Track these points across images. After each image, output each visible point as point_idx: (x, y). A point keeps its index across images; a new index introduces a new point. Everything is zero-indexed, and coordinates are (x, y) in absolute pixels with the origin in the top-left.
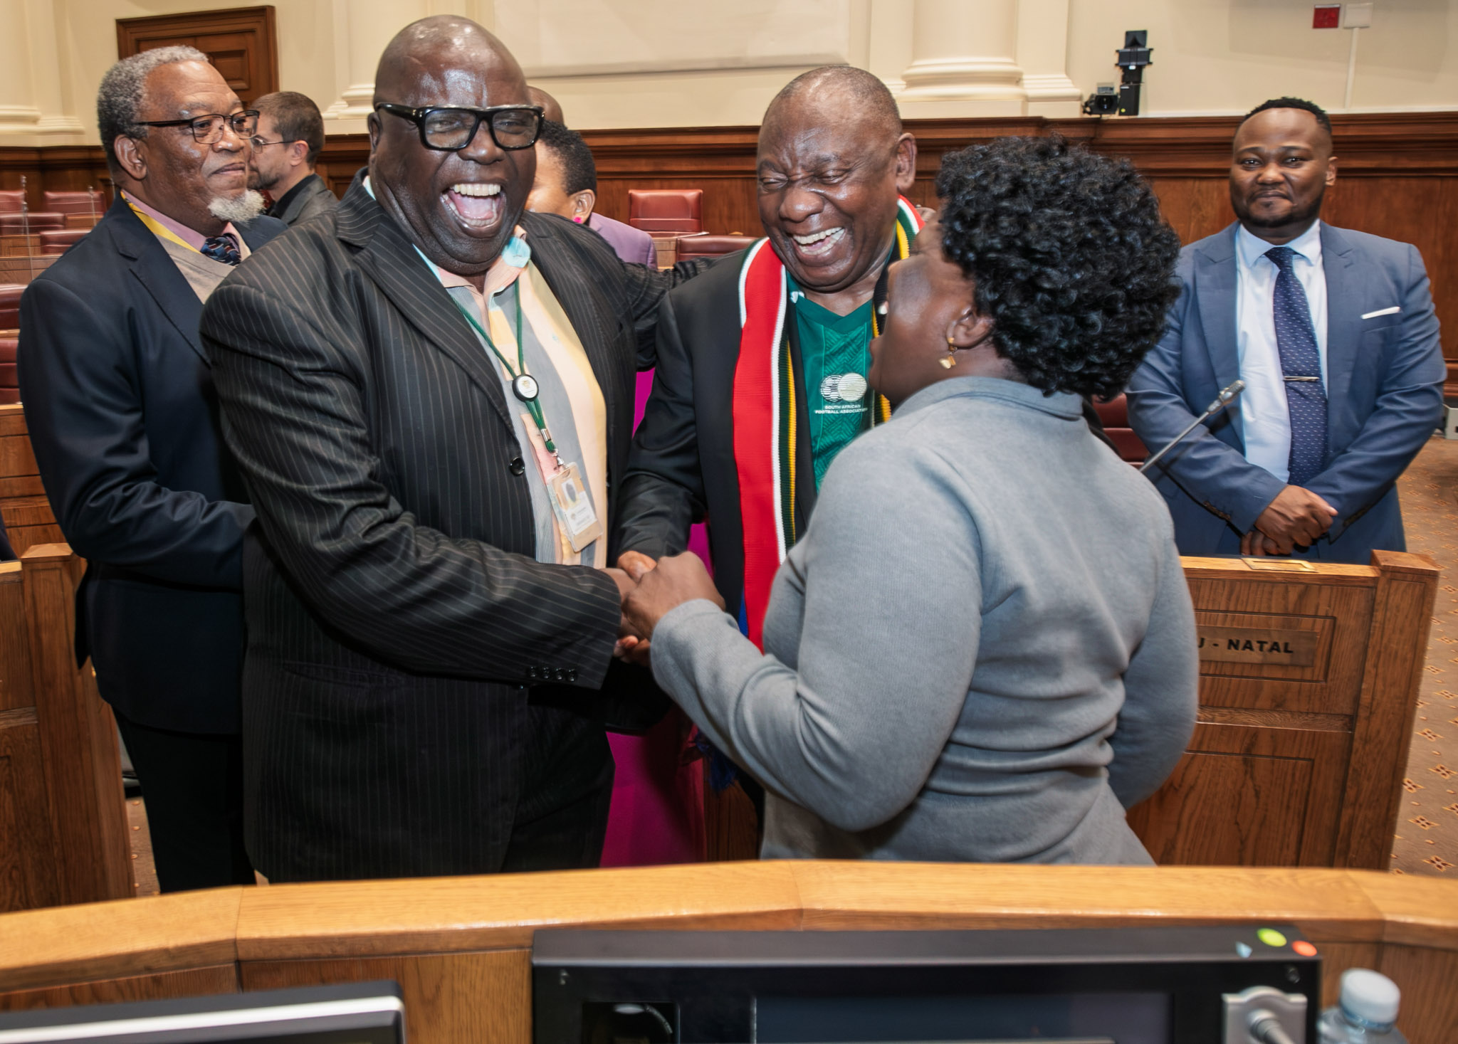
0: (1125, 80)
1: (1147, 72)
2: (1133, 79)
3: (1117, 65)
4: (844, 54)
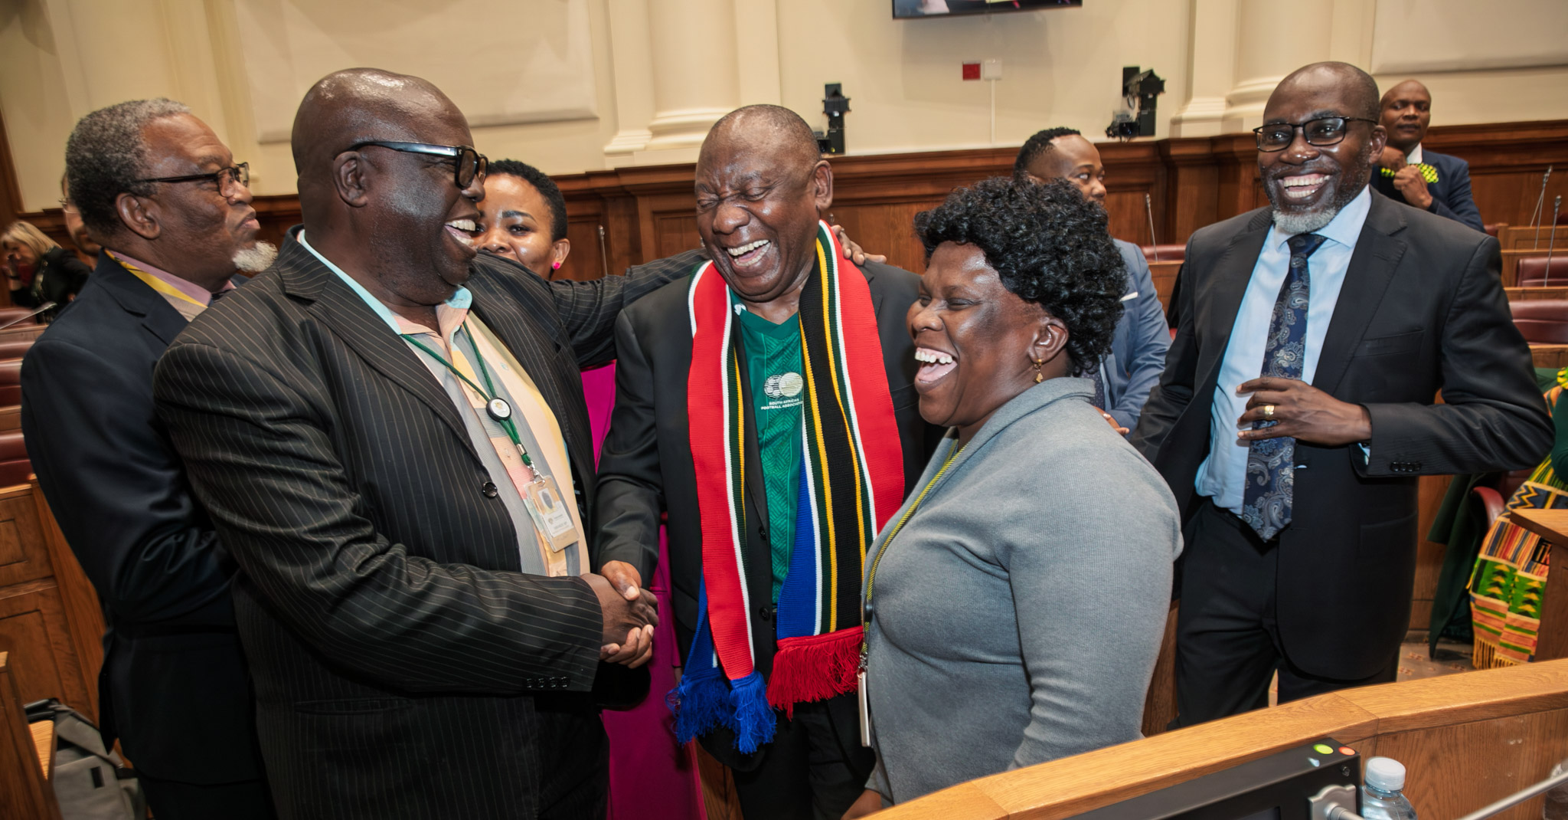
0: (831, 124)
1: (847, 117)
2: (837, 123)
3: (824, 112)
4: (594, 109)
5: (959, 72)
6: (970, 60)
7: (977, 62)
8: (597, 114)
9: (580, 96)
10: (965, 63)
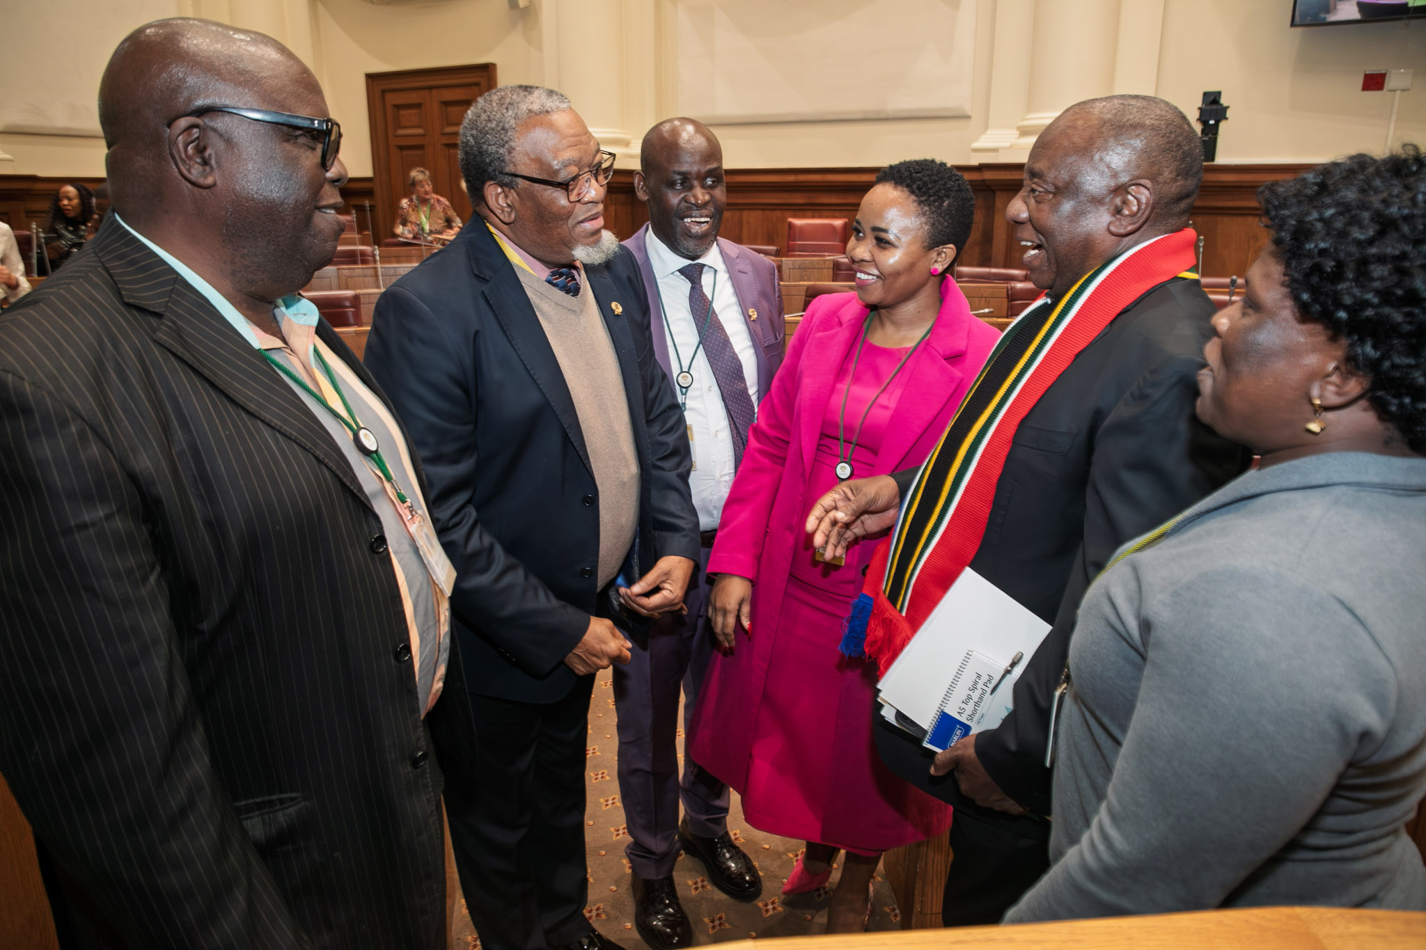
1: (1223, 126)
2: (1211, 132)
3: (1198, 120)
4: (968, 108)
5: (1360, 81)
6: (1374, 69)
7: (1383, 72)
8: (970, 113)
9: (958, 96)
10: (1367, 73)
